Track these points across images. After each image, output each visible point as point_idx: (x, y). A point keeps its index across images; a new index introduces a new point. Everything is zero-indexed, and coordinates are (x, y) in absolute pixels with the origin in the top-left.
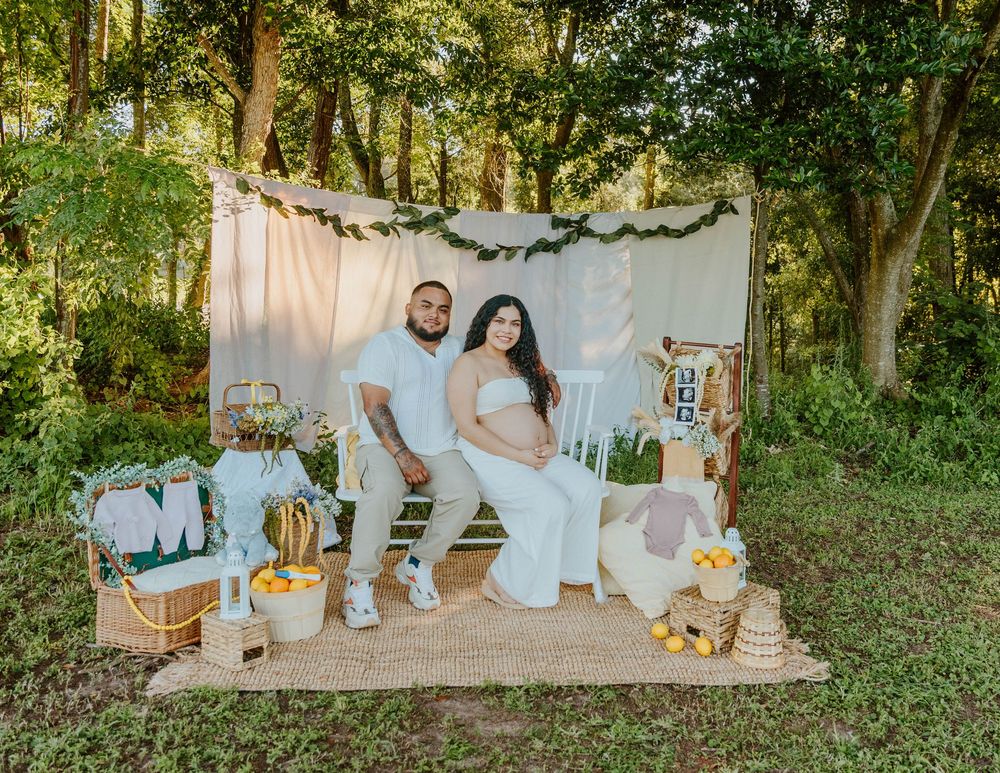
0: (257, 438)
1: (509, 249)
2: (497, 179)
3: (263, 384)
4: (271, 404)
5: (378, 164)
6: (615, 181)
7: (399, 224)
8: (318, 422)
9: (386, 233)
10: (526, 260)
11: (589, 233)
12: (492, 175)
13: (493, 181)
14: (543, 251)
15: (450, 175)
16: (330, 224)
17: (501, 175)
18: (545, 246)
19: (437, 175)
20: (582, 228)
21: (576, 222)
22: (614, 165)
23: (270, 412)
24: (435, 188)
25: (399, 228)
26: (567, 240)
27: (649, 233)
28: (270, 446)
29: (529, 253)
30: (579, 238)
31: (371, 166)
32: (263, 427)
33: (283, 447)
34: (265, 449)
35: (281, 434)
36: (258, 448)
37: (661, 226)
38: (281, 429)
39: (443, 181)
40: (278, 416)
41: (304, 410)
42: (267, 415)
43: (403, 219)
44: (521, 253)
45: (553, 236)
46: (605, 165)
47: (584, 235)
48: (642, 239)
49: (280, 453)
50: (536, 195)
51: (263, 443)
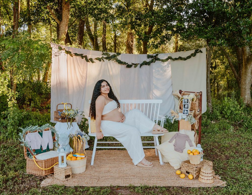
0: (66, 119)
1: (135, 64)
2: (131, 43)
3: (67, 104)
4: (69, 109)
5: (97, 39)
6: (166, 44)
7: (104, 58)
8: (82, 114)
9: (100, 61)
10: (140, 67)
11: (158, 59)
12: (130, 42)
13: (130, 43)
14: (145, 65)
15: (117, 41)
16: (84, 58)
17: (132, 42)
18: (145, 63)
19: (113, 41)
20: (156, 58)
21: (154, 56)
22: (165, 39)
23: (69, 112)
24: (113, 45)
25: (104, 59)
26: (152, 61)
27: (176, 59)
28: (69, 121)
29: (141, 65)
30: (155, 61)
31: (95, 40)
32: (68, 116)
33: (73, 121)
34: (68, 122)
35: (72, 118)
36: (66, 122)
37: (179, 57)
38: (73, 116)
39: (115, 43)
40: (72, 113)
41: (79, 111)
42: (68, 112)
43: (105, 56)
44: (139, 66)
45: (148, 60)
46: (162, 39)
47: (157, 60)
48: (174, 61)
49: (72, 123)
50: (143, 47)
51: (68, 120)
